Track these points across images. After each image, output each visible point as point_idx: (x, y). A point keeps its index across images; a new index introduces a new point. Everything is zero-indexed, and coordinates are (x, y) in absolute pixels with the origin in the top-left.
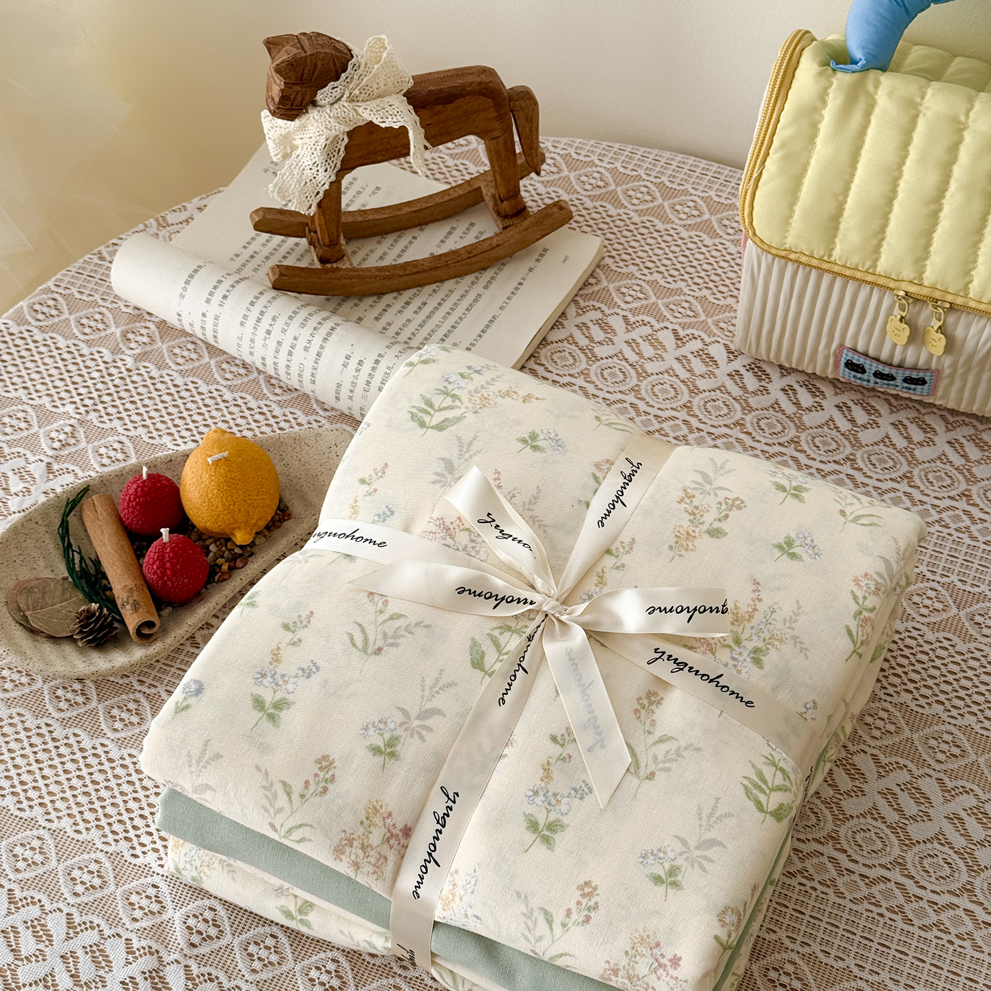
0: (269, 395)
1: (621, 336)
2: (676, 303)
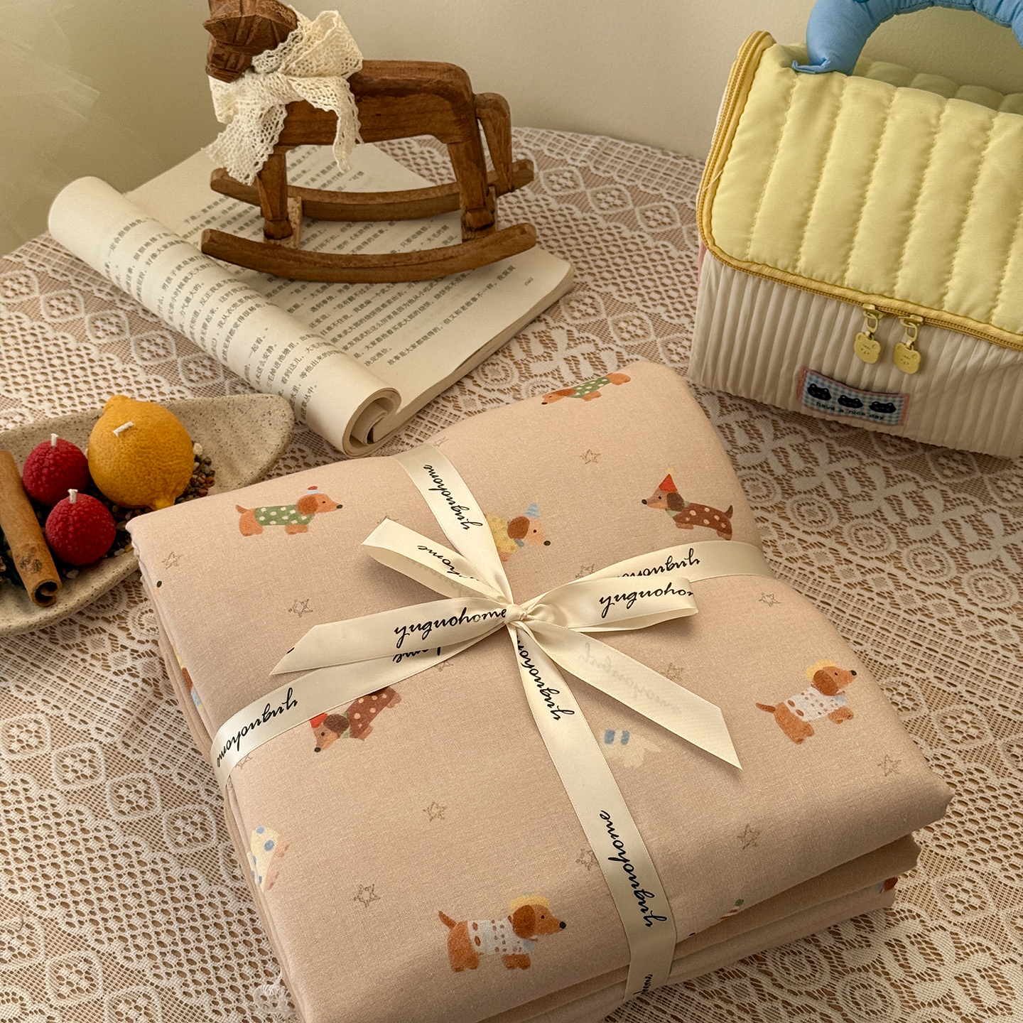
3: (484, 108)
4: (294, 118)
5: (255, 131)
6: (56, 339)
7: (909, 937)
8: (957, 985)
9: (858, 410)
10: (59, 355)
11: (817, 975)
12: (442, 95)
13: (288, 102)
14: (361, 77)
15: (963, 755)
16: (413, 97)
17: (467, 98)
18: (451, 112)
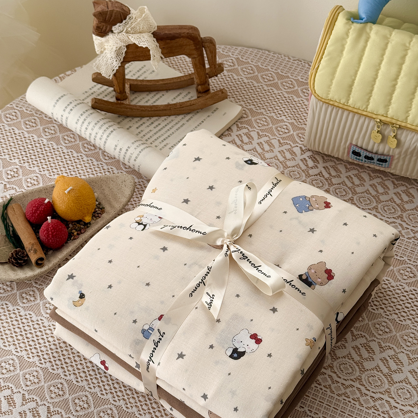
0: (102, 159)
1: (256, 141)
2: (281, 126)
3: (206, 43)
4: (129, 51)
5: (113, 57)
6: (29, 137)
7: (389, 356)
8: (409, 374)
9: (372, 161)
10: (31, 143)
11: (354, 372)
12: (189, 39)
13: (127, 44)
14: (156, 33)
15: (408, 284)
16: (177, 40)
17: (200, 39)
18: (193, 45)
